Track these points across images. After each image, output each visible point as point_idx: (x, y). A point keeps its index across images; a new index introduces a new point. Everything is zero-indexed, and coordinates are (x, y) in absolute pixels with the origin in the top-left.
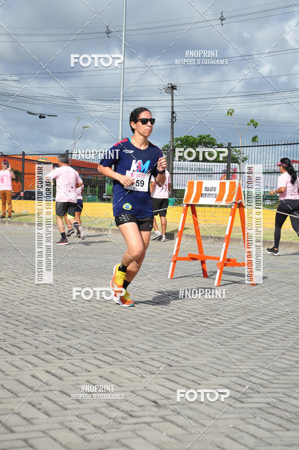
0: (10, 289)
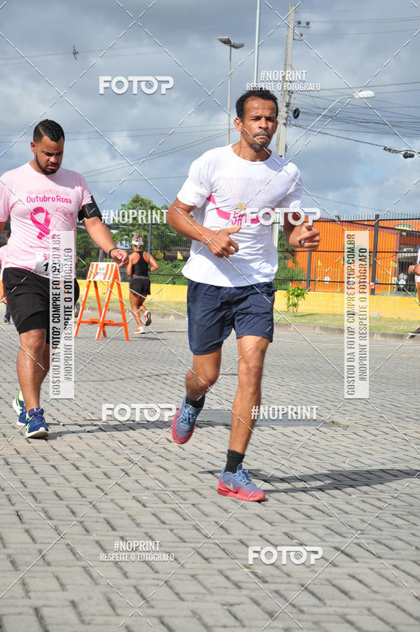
0: (361, 444)
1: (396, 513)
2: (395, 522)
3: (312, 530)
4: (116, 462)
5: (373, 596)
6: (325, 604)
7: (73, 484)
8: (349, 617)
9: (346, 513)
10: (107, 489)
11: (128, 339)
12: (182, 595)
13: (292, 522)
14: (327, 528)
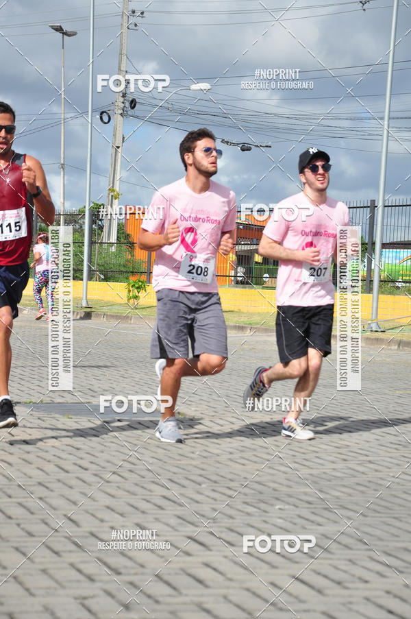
1: (247, 501)
2: (246, 510)
3: (164, 520)
5: (228, 583)
6: (180, 594)
8: (206, 606)
9: (197, 502)
12: (33, 591)
13: (143, 512)
14: (179, 517)
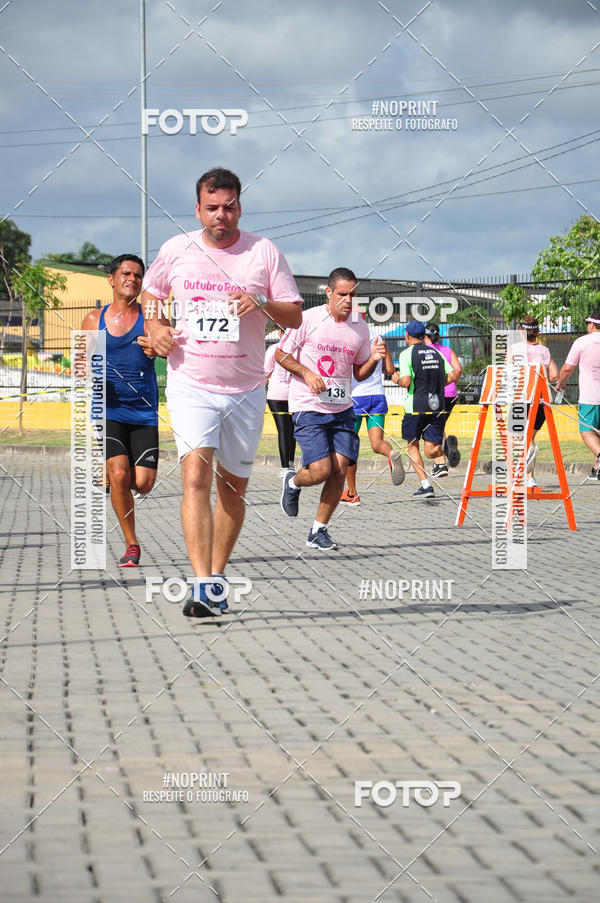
4: (554, 790)
7: (463, 840)
10: (535, 849)
11: (573, 527)
